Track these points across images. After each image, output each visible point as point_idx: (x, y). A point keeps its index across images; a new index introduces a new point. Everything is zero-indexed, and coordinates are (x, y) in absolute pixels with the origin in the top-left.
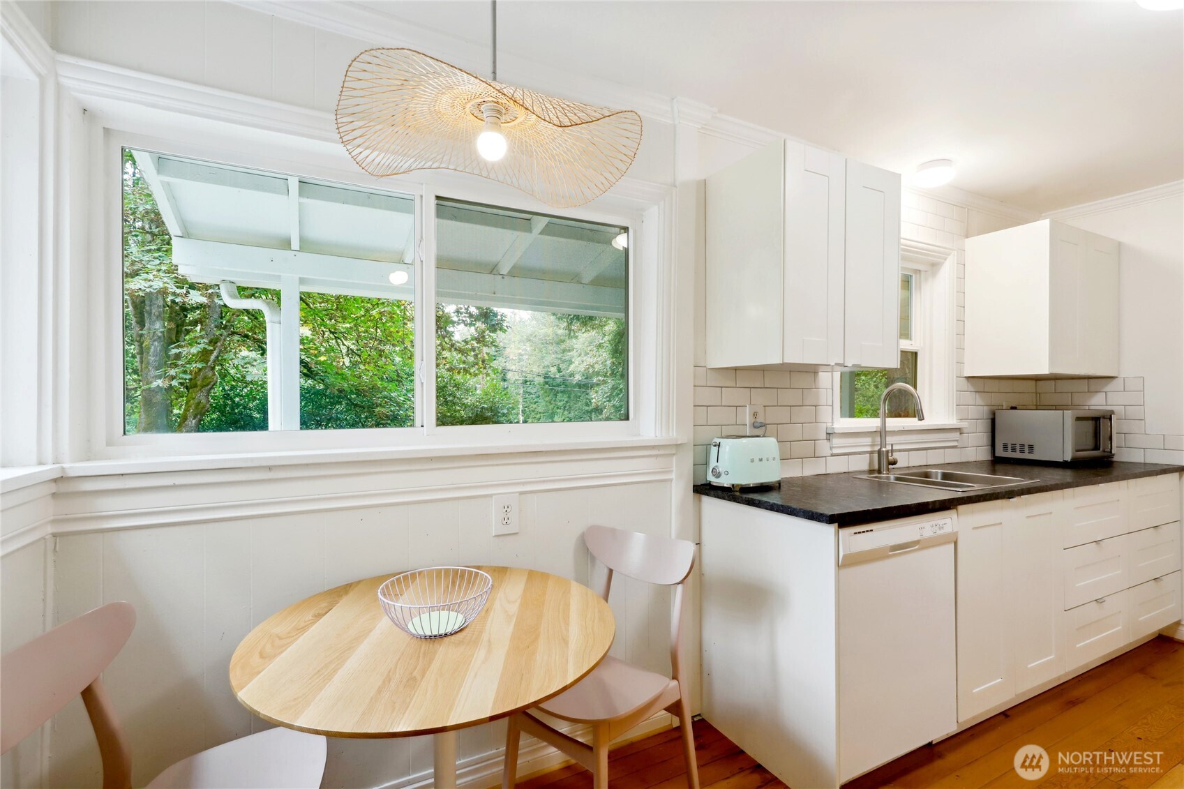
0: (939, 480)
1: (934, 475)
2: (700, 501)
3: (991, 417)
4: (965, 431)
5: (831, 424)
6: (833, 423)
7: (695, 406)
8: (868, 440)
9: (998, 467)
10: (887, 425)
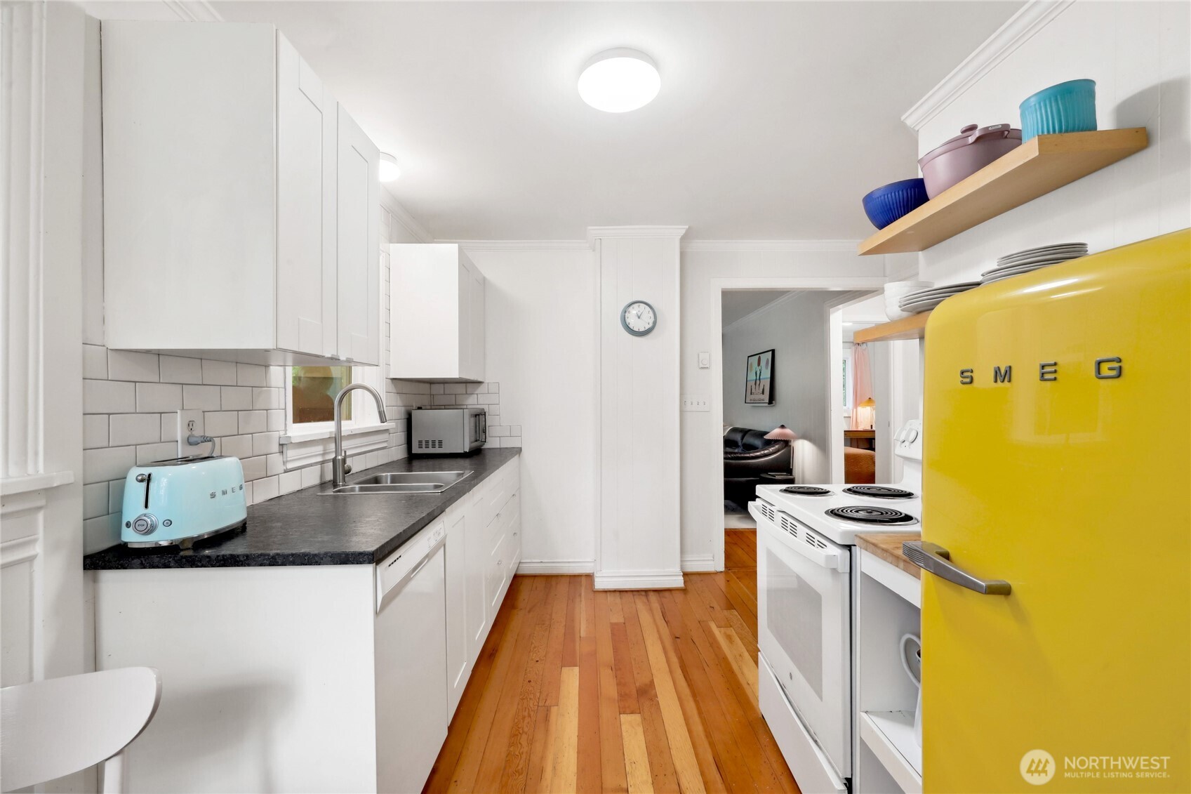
0: (389, 484)
1: (384, 480)
2: (95, 580)
3: (407, 417)
4: (391, 431)
5: (283, 432)
6: (286, 430)
7: (84, 414)
8: (319, 449)
9: (416, 463)
10: (342, 429)
